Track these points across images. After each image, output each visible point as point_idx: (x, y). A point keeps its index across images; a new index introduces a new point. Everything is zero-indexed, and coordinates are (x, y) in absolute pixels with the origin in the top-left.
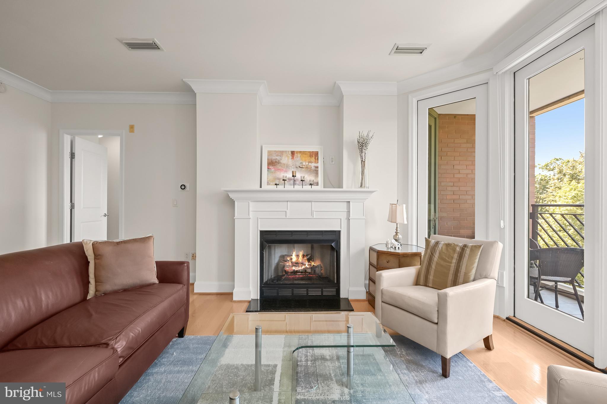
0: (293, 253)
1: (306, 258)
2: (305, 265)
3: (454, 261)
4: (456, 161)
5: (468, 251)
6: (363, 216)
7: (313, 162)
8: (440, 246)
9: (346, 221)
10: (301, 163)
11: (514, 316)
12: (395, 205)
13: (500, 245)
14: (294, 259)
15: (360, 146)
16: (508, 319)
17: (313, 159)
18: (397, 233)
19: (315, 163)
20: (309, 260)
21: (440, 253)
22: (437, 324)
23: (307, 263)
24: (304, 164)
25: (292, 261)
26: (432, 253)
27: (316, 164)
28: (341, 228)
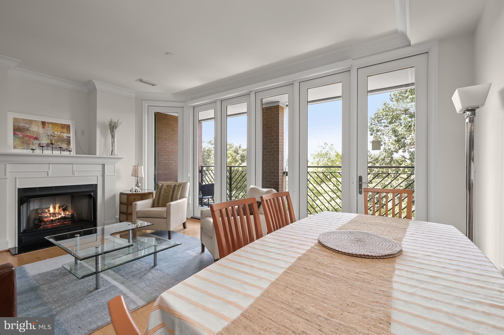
0: (50, 206)
1: (61, 209)
2: (61, 214)
3: (171, 192)
4: (167, 141)
5: (176, 187)
6: (115, 173)
7: (65, 133)
8: (164, 187)
9: (101, 177)
10: (52, 132)
11: (194, 216)
12: (137, 167)
13: (189, 183)
14: (52, 210)
15: (112, 128)
16: (191, 218)
17: (65, 130)
18: (138, 183)
19: (67, 133)
20: (64, 210)
21: (164, 190)
22: (166, 218)
23: (63, 213)
24: (56, 133)
25: (49, 212)
26: (160, 190)
27: (68, 135)
28: (98, 182)
